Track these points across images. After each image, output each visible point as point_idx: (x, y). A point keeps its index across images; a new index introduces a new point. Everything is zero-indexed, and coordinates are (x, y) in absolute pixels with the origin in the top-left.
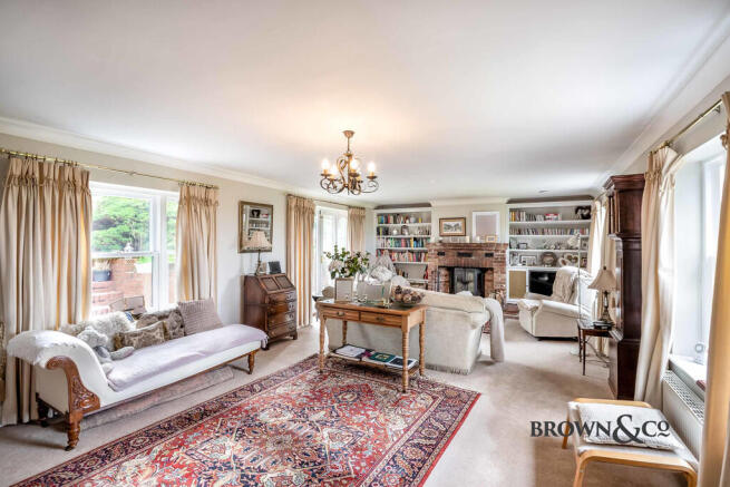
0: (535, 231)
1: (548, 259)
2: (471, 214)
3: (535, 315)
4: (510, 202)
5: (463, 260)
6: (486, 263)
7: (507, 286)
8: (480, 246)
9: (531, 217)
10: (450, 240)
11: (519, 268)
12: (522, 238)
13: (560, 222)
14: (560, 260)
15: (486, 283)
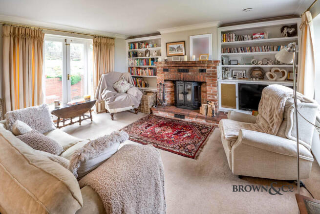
0: (243, 49)
1: (256, 73)
2: (189, 38)
3: (234, 147)
4: (222, 26)
5: (182, 75)
6: (201, 77)
7: (219, 97)
8: (194, 64)
9: (240, 37)
10: (173, 59)
11: (230, 81)
12: (234, 55)
13: (267, 40)
14: (267, 74)
15: (202, 94)
